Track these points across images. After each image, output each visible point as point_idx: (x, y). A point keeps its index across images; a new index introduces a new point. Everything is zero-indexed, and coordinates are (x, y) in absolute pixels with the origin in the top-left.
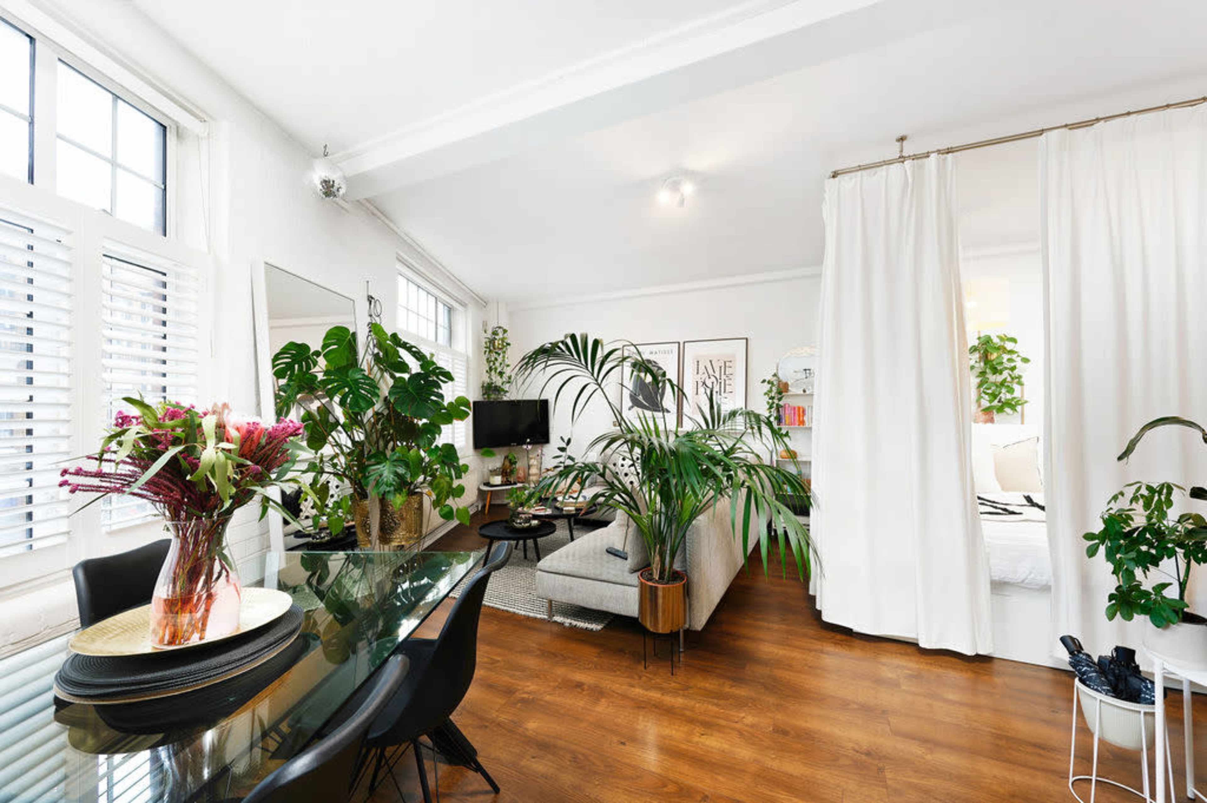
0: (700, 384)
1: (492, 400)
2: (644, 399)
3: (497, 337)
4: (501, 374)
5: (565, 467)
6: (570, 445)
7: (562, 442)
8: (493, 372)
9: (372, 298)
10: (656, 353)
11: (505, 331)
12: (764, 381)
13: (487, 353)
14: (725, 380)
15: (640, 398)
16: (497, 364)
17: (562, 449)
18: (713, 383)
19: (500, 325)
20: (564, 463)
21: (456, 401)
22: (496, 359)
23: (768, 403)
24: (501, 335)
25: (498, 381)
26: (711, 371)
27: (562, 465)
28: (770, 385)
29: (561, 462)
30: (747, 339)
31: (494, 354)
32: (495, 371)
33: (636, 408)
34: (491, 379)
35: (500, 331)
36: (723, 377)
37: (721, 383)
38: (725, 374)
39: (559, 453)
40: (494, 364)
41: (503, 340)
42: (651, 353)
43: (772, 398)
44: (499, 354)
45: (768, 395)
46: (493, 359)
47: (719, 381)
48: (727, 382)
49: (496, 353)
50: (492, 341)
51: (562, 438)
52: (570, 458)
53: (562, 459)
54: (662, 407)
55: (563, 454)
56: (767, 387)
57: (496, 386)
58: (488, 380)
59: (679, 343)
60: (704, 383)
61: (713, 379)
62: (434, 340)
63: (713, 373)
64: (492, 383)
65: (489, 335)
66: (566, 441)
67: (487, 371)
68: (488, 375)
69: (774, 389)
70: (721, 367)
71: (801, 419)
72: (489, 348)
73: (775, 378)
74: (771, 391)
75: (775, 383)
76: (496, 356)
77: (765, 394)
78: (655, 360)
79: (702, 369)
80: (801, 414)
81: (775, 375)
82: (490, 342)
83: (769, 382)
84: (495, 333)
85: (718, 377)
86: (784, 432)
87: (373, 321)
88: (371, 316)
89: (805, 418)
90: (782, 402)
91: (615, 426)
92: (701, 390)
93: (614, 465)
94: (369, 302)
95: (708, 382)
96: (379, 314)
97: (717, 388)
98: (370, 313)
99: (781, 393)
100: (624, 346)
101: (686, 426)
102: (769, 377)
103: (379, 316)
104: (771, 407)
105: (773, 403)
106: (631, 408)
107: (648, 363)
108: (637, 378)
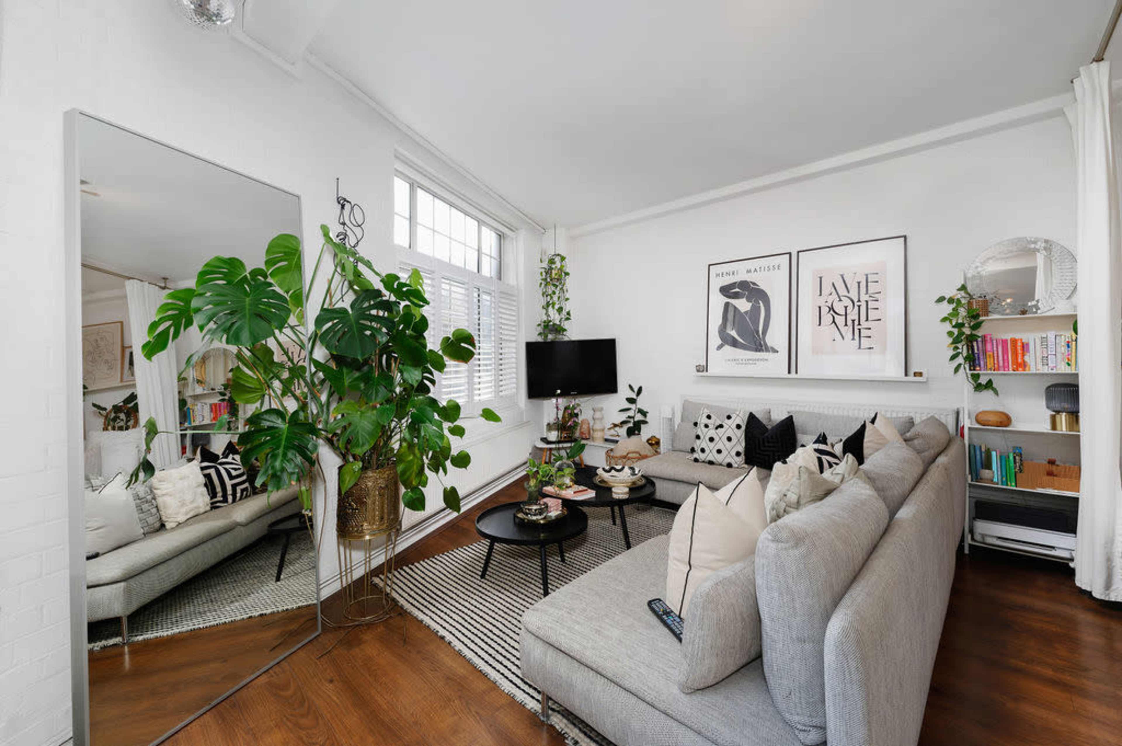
0: (825, 310)
1: (549, 340)
2: (739, 335)
3: (553, 266)
4: (560, 310)
5: (635, 423)
6: (641, 395)
7: (631, 392)
8: (550, 308)
9: (345, 200)
10: (756, 270)
11: (563, 259)
12: (941, 299)
13: (543, 285)
14: (867, 302)
15: (734, 333)
16: (555, 298)
17: (631, 401)
18: (846, 307)
19: (557, 253)
20: (633, 417)
21: (453, 335)
22: (554, 293)
23: (950, 334)
24: (558, 265)
25: (555, 317)
26: (842, 291)
27: (632, 420)
28: (954, 305)
29: (629, 417)
30: (905, 237)
31: (552, 287)
32: (553, 307)
33: (727, 348)
34: (549, 316)
35: (557, 259)
36: (864, 297)
37: (859, 306)
38: (867, 293)
39: (627, 405)
40: (552, 298)
41: (561, 269)
42: (749, 271)
43: (959, 326)
44: (556, 286)
45: (951, 321)
46: (550, 292)
47: (856, 304)
48: (871, 305)
49: (554, 285)
50: (549, 271)
51: (631, 387)
52: (640, 411)
53: (631, 413)
54: (766, 345)
55: (633, 406)
56: (947, 309)
57: (554, 324)
58: (545, 318)
59: (790, 254)
60: (831, 309)
61: (847, 302)
62: (476, 270)
63: (846, 294)
64: (550, 321)
65: (545, 265)
66: (636, 390)
67: (543, 307)
68: (545, 311)
69: (963, 312)
70: (859, 283)
71: (1020, 360)
72: (546, 279)
73: (962, 293)
74: (955, 312)
75: (963, 301)
76: (553, 288)
77: (944, 320)
78: (753, 281)
79: (827, 288)
80: (1020, 351)
81: (963, 288)
82: (547, 273)
83: (951, 301)
84: (552, 261)
85: (856, 300)
86: (983, 380)
87: (349, 232)
88: (344, 224)
89: (1028, 358)
90: (980, 332)
91: (698, 371)
92: (827, 318)
93: (696, 424)
94: (340, 206)
95: (839, 308)
96: (360, 224)
97: (853, 315)
98: (342, 221)
99: (976, 316)
100: (710, 265)
101: (803, 372)
102: (951, 292)
103: (359, 226)
104: (956, 341)
105: (961, 334)
106: (720, 347)
107: (744, 285)
108: (727, 305)
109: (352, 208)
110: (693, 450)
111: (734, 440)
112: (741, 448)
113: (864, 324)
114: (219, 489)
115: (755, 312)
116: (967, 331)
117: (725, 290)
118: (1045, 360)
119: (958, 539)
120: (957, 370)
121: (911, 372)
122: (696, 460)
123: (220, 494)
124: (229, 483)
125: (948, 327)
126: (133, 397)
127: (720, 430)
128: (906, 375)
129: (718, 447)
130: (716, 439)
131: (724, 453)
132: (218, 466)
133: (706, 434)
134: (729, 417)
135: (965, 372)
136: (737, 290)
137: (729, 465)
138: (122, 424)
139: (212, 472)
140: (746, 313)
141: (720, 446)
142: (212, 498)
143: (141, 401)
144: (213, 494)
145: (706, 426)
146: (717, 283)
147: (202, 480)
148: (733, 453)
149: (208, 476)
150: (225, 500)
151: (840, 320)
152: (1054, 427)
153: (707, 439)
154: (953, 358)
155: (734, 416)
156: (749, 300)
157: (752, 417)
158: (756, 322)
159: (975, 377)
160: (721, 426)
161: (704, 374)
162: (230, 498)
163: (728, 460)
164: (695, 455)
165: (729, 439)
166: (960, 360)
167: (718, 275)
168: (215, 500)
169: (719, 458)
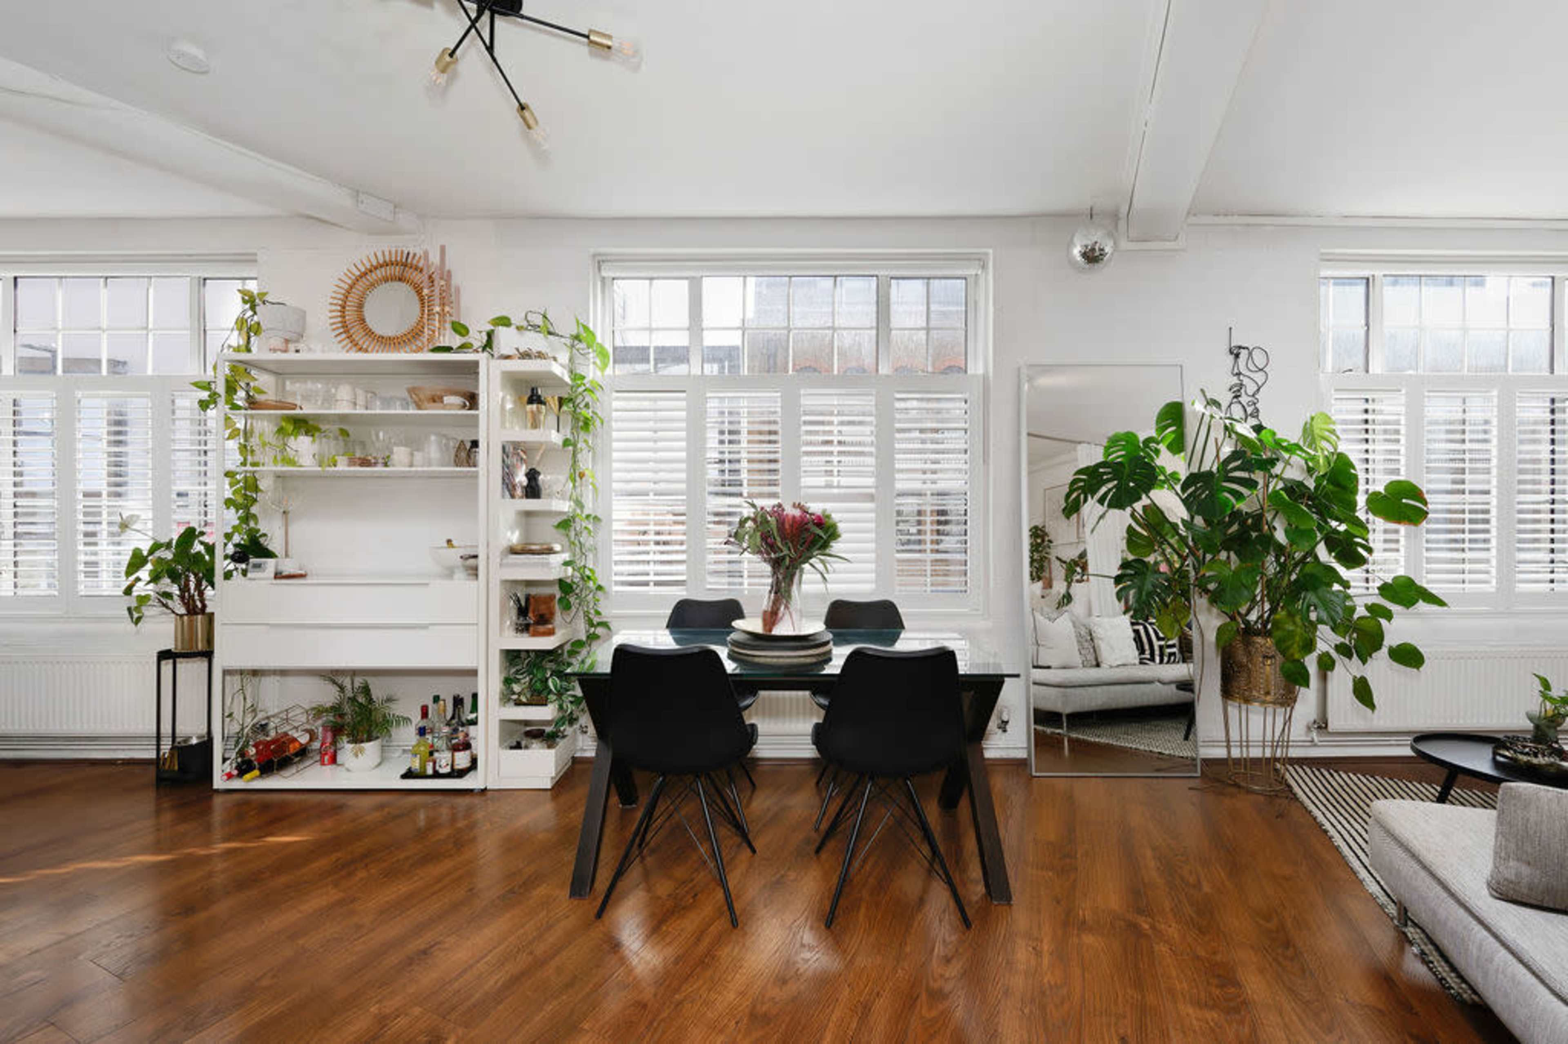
9: (1240, 347)
21: (1386, 489)
87: (1246, 381)
88: (1239, 374)
94: (1233, 356)
96: (1261, 367)
98: (1236, 371)
103: (1261, 370)
109: (1250, 354)
114: (1147, 647)
123: (1148, 652)
124: (1156, 644)
126: (1083, 555)
132: (1148, 626)
138: (1078, 577)
139: (1141, 628)
142: (1140, 654)
143: (1090, 558)
144: (1142, 651)
147: (1132, 635)
149: (1137, 632)
150: (1152, 659)
162: (1157, 659)
168: (1143, 656)
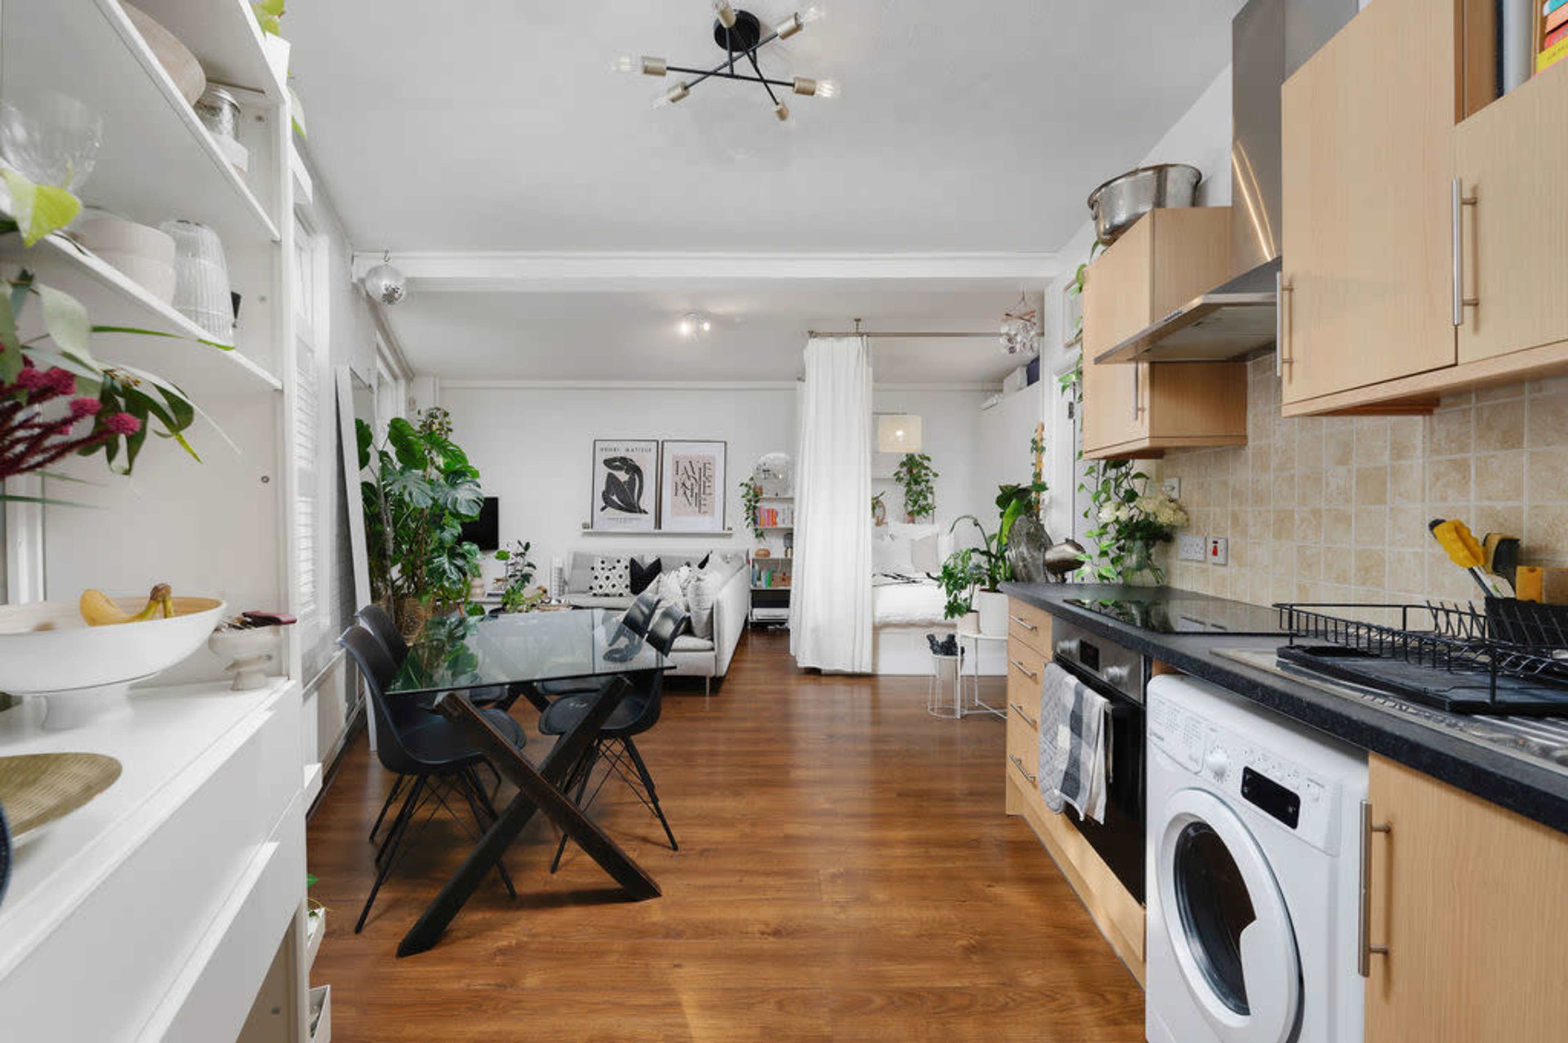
0: (679, 485)
2: (618, 499)
3: (436, 420)
5: (523, 575)
6: (529, 551)
10: (632, 450)
11: (446, 414)
12: (742, 485)
14: (704, 482)
15: (615, 498)
17: (520, 556)
18: (692, 484)
19: (438, 408)
20: (521, 570)
23: (746, 505)
24: (441, 419)
26: (690, 472)
27: (519, 573)
28: (747, 488)
29: (517, 571)
30: (725, 442)
35: (440, 414)
36: (703, 479)
37: (700, 485)
38: (704, 476)
42: (628, 450)
43: (749, 501)
45: (746, 497)
47: (698, 482)
48: (707, 484)
54: (639, 508)
59: (658, 442)
60: (684, 484)
61: (693, 481)
63: (692, 475)
65: (424, 417)
66: (524, 544)
69: (751, 493)
70: (700, 469)
71: (774, 521)
73: (751, 481)
74: (748, 494)
75: (751, 486)
77: (743, 497)
78: (630, 458)
79: (681, 469)
80: (774, 516)
81: (751, 479)
83: (746, 485)
84: (435, 416)
85: (698, 480)
86: (759, 532)
89: (778, 520)
90: (758, 505)
91: (585, 528)
92: (681, 491)
93: (593, 569)
95: (688, 484)
97: (696, 490)
99: (756, 496)
100: (595, 441)
101: (665, 528)
102: (746, 481)
104: (748, 509)
105: (751, 505)
106: (603, 509)
107: (623, 460)
108: (610, 475)
110: (591, 588)
111: (624, 578)
112: (628, 582)
113: (703, 496)
115: (632, 481)
116: (753, 503)
117: (608, 463)
118: (784, 521)
119: (744, 617)
120: (748, 526)
121: (726, 528)
122: (595, 595)
125: (744, 490)
127: (613, 571)
128: (724, 529)
129: (613, 582)
130: (611, 577)
131: (617, 586)
133: (602, 574)
134: (619, 561)
135: (751, 528)
136: (618, 463)
137: (621, 595)
140: (625, 482)
141: (614, 582)
145: (603, 569)
146: (601, 457)
148: (624, 586)
151: (689, 493)
152: (786, 555)
153: (604, 578)
154: (747, 519)
155: (622, 560)
156: (627, 472)
157: (633, 561)
158: (633, 491)
159: (756, 530)
160: (614, 568)
161: (590, 530)
163: (620, 592)
164: (594, 591)
165: (621, 576)
166: (749, 520)
167: (602, 450)
169: (614, 591)
